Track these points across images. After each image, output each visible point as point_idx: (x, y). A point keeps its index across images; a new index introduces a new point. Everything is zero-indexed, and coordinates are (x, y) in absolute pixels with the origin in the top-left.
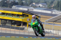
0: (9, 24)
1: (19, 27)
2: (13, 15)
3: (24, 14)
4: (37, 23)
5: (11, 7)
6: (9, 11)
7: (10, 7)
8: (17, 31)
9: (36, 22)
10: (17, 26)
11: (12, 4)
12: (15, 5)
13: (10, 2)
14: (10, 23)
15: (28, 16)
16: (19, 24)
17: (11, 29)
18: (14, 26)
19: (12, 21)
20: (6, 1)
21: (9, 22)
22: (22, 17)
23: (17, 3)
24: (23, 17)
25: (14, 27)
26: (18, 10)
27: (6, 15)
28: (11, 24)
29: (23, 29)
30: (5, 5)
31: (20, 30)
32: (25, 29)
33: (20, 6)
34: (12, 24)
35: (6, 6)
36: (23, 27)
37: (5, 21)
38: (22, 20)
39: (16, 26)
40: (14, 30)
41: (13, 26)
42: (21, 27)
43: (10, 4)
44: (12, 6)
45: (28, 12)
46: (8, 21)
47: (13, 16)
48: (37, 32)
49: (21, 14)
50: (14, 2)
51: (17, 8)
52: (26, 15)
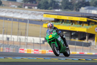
3: (91, 21)
7: (76, 9)
8: (78, 48)
10: (79, 41)
11: (80, 4)
12: (84, 7)
13: (77, 1)
15: (96, 23)
16: (82, 37)
17: (70, 46)
18: (74, 40)
19: (71, 32)
20: (70, 1)
22: (87, 25)
25: (74, 42)
27: (62, 23)
29: (88, 45)
30: (69, 6)
31: (84, 47)
32: (92, 44)
34: (71, 37)
35: (70, 9)
38: (87, 29)
39: (77, 40)
41: (73, 40)
42: (86, 41)
43: (76, 5)
44: (80, 8)
47: (72, 24)
49: (85, 20)
52: (93, 22)
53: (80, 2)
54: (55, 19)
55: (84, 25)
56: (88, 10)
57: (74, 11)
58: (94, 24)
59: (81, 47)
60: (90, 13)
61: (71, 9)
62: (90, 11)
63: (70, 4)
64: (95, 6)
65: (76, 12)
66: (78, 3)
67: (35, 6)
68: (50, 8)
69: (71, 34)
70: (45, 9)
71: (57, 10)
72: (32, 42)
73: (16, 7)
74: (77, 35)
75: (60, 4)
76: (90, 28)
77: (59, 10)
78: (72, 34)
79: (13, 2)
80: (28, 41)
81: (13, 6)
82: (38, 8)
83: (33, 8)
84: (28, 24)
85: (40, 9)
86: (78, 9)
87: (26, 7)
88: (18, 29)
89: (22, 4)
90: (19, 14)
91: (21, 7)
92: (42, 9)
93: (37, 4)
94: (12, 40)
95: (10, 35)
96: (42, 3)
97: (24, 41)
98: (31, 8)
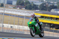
1: (57, 30)
2: (52, 18)
5: (50, 11)
10: (56, 29)
11: (51, 7)
12: (53, 9)
13: (49, 6)
16: (57, 27)
17: (50, 32)
18: (53, 29)
19: (50, 24)
20: (45, 5)
21: (48, 26)
23: (56, 6)
26: (56, 13)
28: (49, 28)
30: (44, 8)
34: (51, 27)
35: (45, 10)
37: (44, 24)
41: (51, 29)
46: (46, 24)
50: (53, 5)
51: (56, 12)
54: (41, 16)
56: (56, 11)
60: (57, 13)
62: (57, 11)
63: (45, 7)
65: (48, 12)
66: (50, 7)
67: (23, 8)
68: (33, 9)
70: (30, 10)
73: (12, 8)
74: (54, 26)
75: (39, 7)
77: (38, 11)
78: (51, 25)
79: (10, 5)
80: (24, 29)
81: (10, 7)
82: (25, 9)
83: (22, 8)
84: (24, 19)
85: (27, 9)
87: (18, 8)
88: (18, 21)
91: (15, 8)
92: (28, 9)
93: (25, 7)
94: (15, 28)
96: (28, 6)
97: (21, 29)
98: (21, 9)
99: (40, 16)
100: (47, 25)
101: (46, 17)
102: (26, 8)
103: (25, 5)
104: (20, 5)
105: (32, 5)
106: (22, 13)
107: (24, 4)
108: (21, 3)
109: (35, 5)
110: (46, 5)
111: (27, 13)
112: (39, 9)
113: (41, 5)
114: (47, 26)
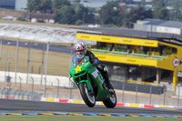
0: (120, 77)
3: (166, 46)
4: (89, 68)
5: (132, 26)
6: (118, 36)
7: (128, 24)
8: (142, 97)
9: (86, 64)
10: (143, 83)
11: (135, 15)
12: (142, 19)
13: (129, 10)
14: (121, 75)
15: (175, 51)
16: (149, 76)
17: (126, 92)
18: (134, 82)
19: (127, 66)
20: (115, 8)
21: (120, 72)
22: (158, 54)
23: (150, 11)
24: (161, 54)
27: (111, 50)
29: (160, 91)
30: (114, 18)
32: (168, 89)
33: (159, 20)
34: (129, 75)
35: (115, 24)
36: (162, 84)
38: (159, 62)
39: (139, 82)
40: (134, 93)
41: (131, 81)
42: (155, 84)
43: (128, 17)
44: (135, 22)
45: (175, 39)
46: (115, 67)
47: (130, 52)
48: (91, 95)
50: (141, 9)
51: (149, 28)
52: (170, 48)
53: (136, 11)
54: (98, 42)
55: (153, 53)
56: (149, 26)
57: (123, 28)
58: (171, 51)
59: (148, 95)
61: (118, 23)
63: (116, 14)
64: (162, 18)
65: (126, 29)
66: (131, 13)
68: (79, 21)
69: (128, 70)
70: (69, 24)
71: (91, 26)
72: (57, 85)
73: (15, 19)
74: (139, 71)
75: (97, 14)
76: (164, 59)
77: (96, 26)
78: (130, 71)
79: (9, 11)
80: (48, 84)
81: (10, 17)
86: (130, 23)
87: (34, 20)
88: (29, 61)
89: (25, 14)
90: (31, 33)
91: (24, 20)
93: (54, 15)
95: (13, 71)
96: (63, 13)
97: (39, 83)
98: (42, 22)
99: (95, 43)
100: (118, 69)
101: (113, 46)
102: (58, 20)
103: (55, 9)
104: (41, 9)
105: (77, 9)
106: (39, 34)
107: (50, 8)
108: (42, 5)
109: (86, 10)
110: (118, 7)
111: (54, 35)
112: (98, 22)
113: (103, 8)
114: (115, 72)
